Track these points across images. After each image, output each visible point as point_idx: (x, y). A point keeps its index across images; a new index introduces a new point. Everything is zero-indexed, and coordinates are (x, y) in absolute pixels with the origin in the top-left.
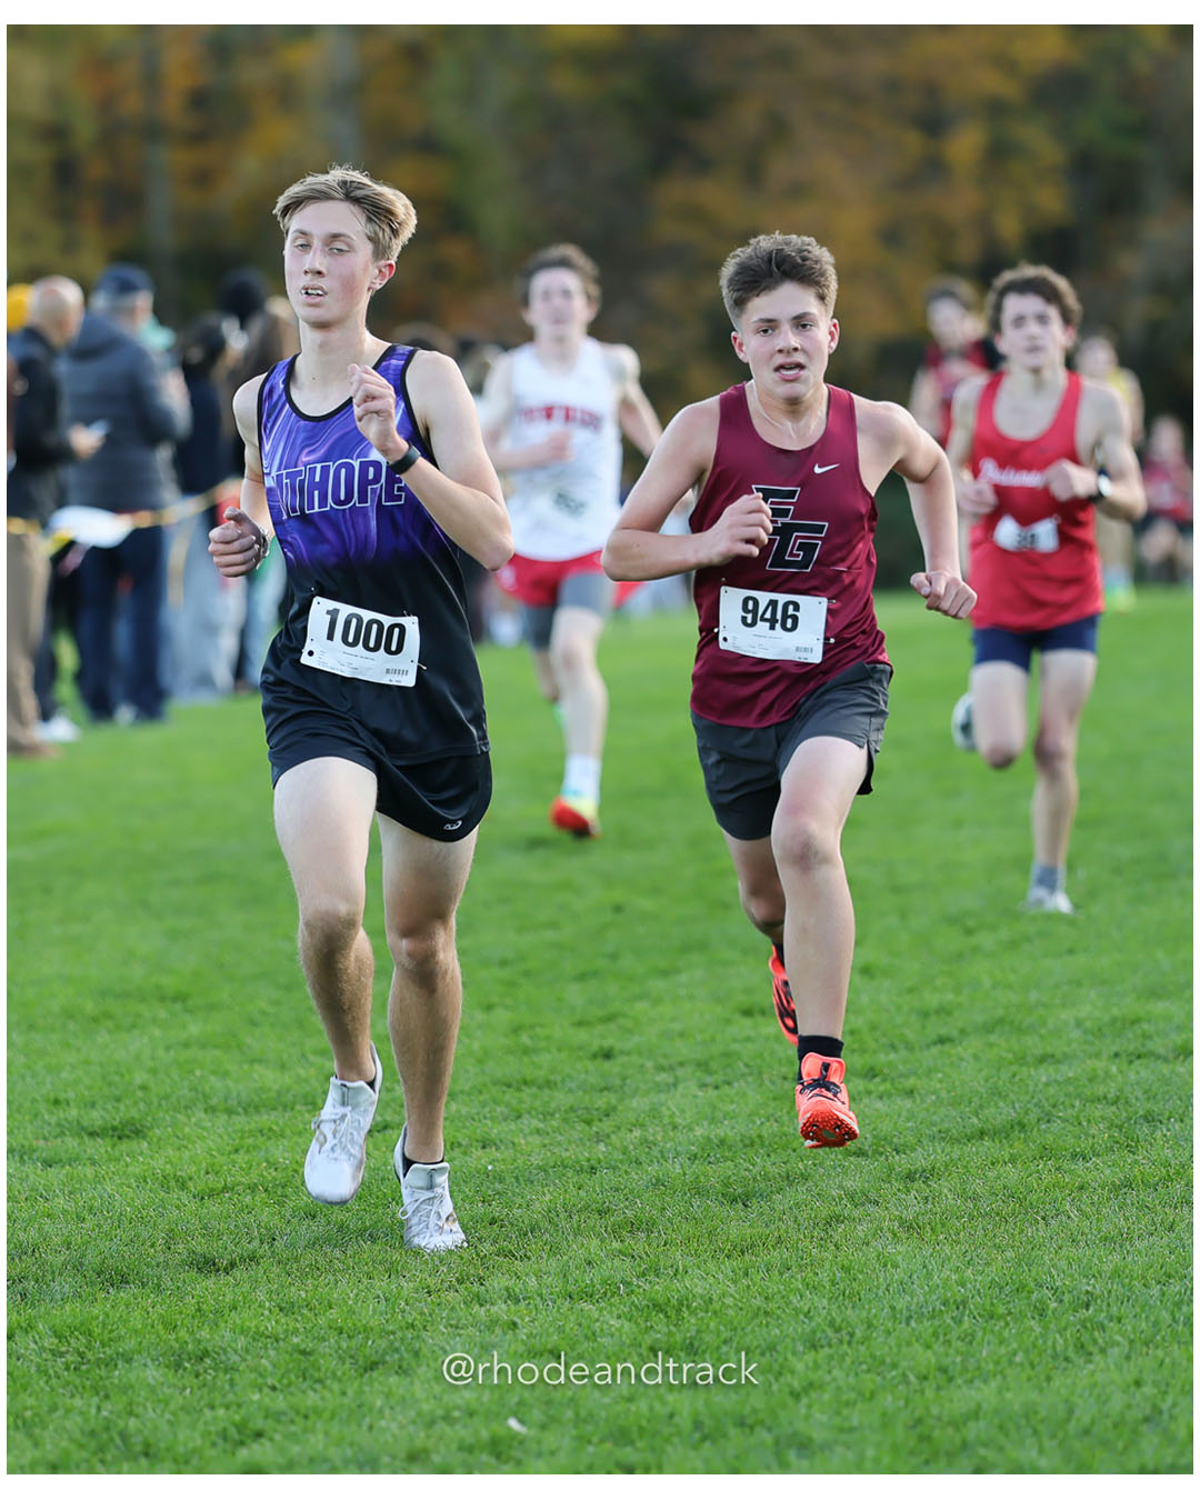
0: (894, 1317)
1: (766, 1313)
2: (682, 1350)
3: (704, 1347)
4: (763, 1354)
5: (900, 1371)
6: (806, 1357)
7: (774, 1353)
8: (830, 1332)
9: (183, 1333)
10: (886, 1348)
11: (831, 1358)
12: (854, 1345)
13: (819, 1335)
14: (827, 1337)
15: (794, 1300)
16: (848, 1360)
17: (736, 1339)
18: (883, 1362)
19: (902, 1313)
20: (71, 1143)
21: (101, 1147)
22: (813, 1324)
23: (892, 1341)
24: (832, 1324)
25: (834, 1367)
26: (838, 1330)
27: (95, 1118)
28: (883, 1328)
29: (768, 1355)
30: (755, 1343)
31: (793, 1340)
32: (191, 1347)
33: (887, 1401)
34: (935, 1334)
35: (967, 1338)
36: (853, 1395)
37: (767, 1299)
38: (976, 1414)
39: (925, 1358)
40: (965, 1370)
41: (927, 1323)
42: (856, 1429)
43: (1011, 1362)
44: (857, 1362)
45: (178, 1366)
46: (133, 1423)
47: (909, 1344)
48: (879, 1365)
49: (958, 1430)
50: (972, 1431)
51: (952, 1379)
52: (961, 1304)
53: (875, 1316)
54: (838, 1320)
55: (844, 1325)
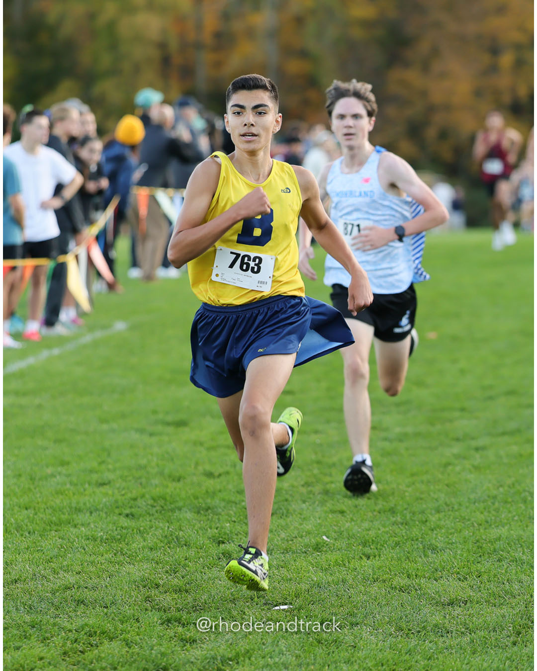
0: (469, 501)
1: (421, 499)
3: (397, 511)
5: (471, 522)
6: (435, 516)
8: (445, 507)
9: (201, 500)
10: (466, 513)
11: (445, 516)
12: (454, 512)
13: (441, 507)
15: (432, 494)
16: (452, 517)
17: (409, 508)
18: (465, 519)
19: (472, 500)
20: (159, 428)
21: (170, 429)
22: (439, 503)
23: (468, 511)
24: (446, 504)
25: (446, 520)
26: (448, 506)
27: (169, 418)
28: (465, 505)
31: (431, 509)
32: (204, 505)
33: (466, 533)
34: (485, 509)
35: (497, 510)
36: (453, 530)
37: (422, 493)
38: (499, 539)
39: (481, 517)
40: (495, 522)
41: (482, 504)
42: (454, 543)
43: (513, 519)
44: (455, 518)
45: (198, 512)
46: (181, 533)
47: (475, 512)
48: (463, 519)
49: (492, 545)
50: (497, 545)
51: (490, 525)
52: (495, 497)
53: (462, 501)
54: (448, 502)
55: (450, 504)
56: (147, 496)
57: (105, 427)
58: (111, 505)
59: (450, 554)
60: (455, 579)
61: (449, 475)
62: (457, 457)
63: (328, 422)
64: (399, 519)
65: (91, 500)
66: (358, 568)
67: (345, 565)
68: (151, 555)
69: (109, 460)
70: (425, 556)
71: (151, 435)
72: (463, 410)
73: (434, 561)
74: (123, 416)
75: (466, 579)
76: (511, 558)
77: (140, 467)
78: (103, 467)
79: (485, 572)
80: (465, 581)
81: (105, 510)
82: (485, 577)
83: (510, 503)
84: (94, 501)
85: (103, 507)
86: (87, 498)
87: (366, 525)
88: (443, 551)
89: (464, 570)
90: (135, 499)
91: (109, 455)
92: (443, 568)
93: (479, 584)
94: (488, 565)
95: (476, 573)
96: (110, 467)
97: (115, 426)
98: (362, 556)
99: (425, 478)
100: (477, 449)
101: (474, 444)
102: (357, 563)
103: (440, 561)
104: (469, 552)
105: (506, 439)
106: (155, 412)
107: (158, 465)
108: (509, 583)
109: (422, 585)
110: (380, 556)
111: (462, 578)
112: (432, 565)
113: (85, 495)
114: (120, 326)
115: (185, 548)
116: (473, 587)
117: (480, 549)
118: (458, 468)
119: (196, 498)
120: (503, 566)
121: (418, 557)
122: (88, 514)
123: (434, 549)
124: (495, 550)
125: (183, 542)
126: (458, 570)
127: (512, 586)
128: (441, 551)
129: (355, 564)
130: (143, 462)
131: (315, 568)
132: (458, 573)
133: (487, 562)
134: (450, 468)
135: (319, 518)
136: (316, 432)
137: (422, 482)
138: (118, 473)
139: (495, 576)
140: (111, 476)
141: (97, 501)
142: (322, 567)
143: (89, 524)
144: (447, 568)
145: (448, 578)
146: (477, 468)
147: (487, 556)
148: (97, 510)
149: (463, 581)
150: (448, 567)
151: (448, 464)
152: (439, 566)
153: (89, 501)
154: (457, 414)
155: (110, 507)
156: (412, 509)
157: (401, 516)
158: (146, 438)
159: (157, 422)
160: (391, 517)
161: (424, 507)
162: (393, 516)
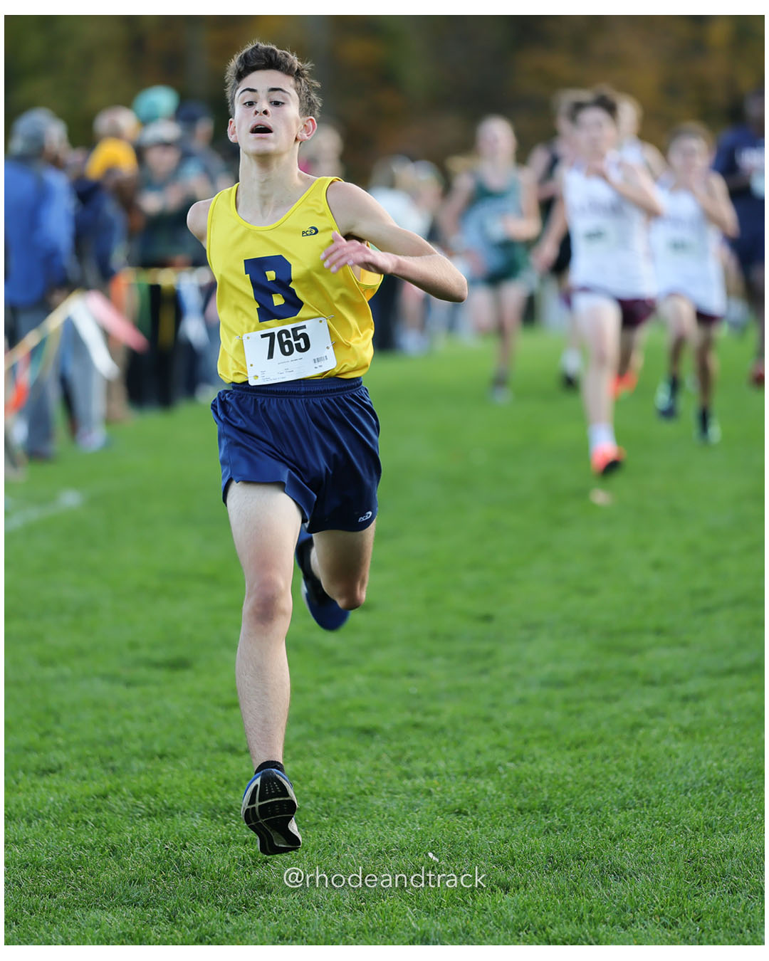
0: (677, 789)
1: (594, 787)
2: (539, 810)
3: (553, 808)
4: (591, 813)
5: (681, 825)
6: (620, 815)
7: (598, 812)
8: (635, 799)
9: (217, 796)
10: (672, 810)
11: (636, 816)
12: (650, 807)
13: (628, 801)
14: (633, 802)
15: (612, 777)
16: (647, 817)
17: (574, 803)
18: (670, 819)
19: (681, 788)
20: (143, 672)
21: (161, 675)
22: (624, 794)
23: (675, 806)
24: (636, 794)
25: (638, 822)
26: (640, 798)
27: (159, 655)
28: (669, 797)
29: (595, 813)
30: (587, 807)
31: (611, 804)
32: (221, 804)
33: (672, 844)
34: (704, 802)
35: (725, 804)
36: (650, 840)
37: (594, 777)
38: (731, 853)
39: (697, 817)
40: (723, 825)
41: (698, 795)
42: (652, 862)
43: (753, 820)
44: (653, 819)
45: (213, 817)
46: (185, 854)
47: (686, 807)
48: (667, 821)
49: (719, 864)
50: (727, 865)
51: (714, 831)
52: (720, 782)
53: (664, 789)
54: (640, 791)
55: (644, 795)
56: (124, 790)
57: (49, 672)
58: (63, 808)
59: (647, 881)
60: (656, 924)
61: (639, 744)
62: (653, 713)
63: (429, 656)
64: (557, 823)
65: (29, 799)
66: (490, 909)
67: (466, 903)
68: (135, 892)
69: (59, 729)
70: (604, 885)
71: (129, 684)
72: (659, 631)
73: (620, 895)
74: (80, 653)
75: (676, 924)
76: (752, 888)
77: (112, 741)
78: (48, 741)
79: (709, 912)
80: (674, 928)
81: (54, 816)
82: (709, 921)
83: (747, 790)
84: (34, 800)
85: (49, 811)
86: (21, 796)
87: (501, 832)
88: (634, 877)
89: (672, 908)
90: (105, 797)
91: (58, 721)
92: (636, 907)
93: (699, 932)
94: (713, 900)
95: (693, 914)
96: (60, 741)
97: (66, 670)
98: (495, 886)
99: (600, 749)
100: (685, 699)
101: (681, 690)
102: (487, 899)
103: (631, 894)
104: (680, 878)
105: (735, 680)
106: (134, 645)
107: (141, 737)
108: (751, 931)
109: (600, 936)
110: (526, 886)
111: (669, 923)
112: (616, 901)
113: (19, 791)
114: (70, 499)
115: (192, 879)
116: (688, 938)
117: (698, 872)
118: (655, 733)
119: (209, 791)
120: (739, 900)
121: (592, 888)
122: (24, 824)
123: (619, 873)
124: (724, 875)
125: (188, 869)
126: (662, 909)
127: (757, 937)
128: (631, 876)
129: (485, 900)
130: (115, 732)
131: (416, 909)
132: (663, 914)
133: (711, 894)
134: (641, 732)
135: (420, 823)
136: (411, 674)
137: (595, 757)
138: (74, 751)
139: (726, 918)
140: (61, 757)
141: (38, 800)
142: (427, 907)
143: (26, 841)
144: (642, 906)
145: (645, 922)
146: (687, 732)
147: (710, 884)
148: (39, 816)
149: (671, 928)
150: (645, 905)
151: (636, 727)
152: (628, 903)
153: (25, 801)
154: (649, 639)
155: (61, 811)
156: (578, 804)
157: (560, 818)
158: (121, 691)
159: (139, 663)
160: (543, 819)
161: (600, 801)
162: (546, 818)
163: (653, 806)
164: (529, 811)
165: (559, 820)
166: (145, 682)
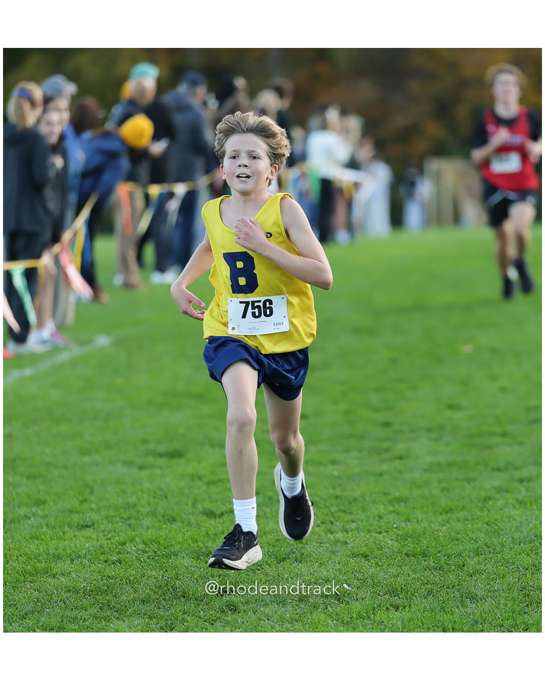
0: (513, 542)
1: (457, 540)
2: (420, 555)
3: (430, 554)
4: (455, 557)
5: (516, 566)
6: (474, 559)
7: (460, 557)
9: (200, 544)
10: (510, 556)
11: (485, 559)
13: (480, 549)
14: (484, 550)
15: (470, 534)
16: (493, 560)
17: (444, 550)
18: (508, 562)
19: (517, 540)
20: (151, 460)
21: (163, 461)
22: (478, 544)
23: (512, 553)
24: (486, 545)
25: (487, 564)
26: (489, 547)
27: (162, 448)
28: (508, 547)
29: (458, 557)
30: (452, 553)
31: (469, 551)
33: (510, 579)
36: (495, 576)
37: (458, 532)
39: (527, 560)
41: (528, 545)
42: (496, 591)
44: (497, 562)
45: (198, 558)
46: (178, 583)
47: (520, 554)
53: (505, 541)
54: (489, 543)
55: (491, 545)
56: (138, 540)
57: (86, 459)
58: (95, 551)
59: (492, 603)
61: (489, 511)
62: (498, 490)
63: (347, 450)
64: (432, 564)
65: (72, 545)
66: (385, 621)
67: (369, 617)
68: (143, 608)
69: (93, 498)
70: (463, 606)
71: (141, 468)
72: (504, 435)
73: (474, 612)
74: (108, 446)
77: (129, 506)
78: (86, 506)
79: (533, 624)
81: (89, 557)
84: (75, 546)
85: (86, 553)
86: (67, 543)
87: (394, 570)
88: (483, 600)
89: (509, 622)
90: (124, 544)
91: (92, 492)
92: (484, 620)
94: (536, 616)
95: (523, 626)
96: (94, 506)
97: (98, 458)
98: (389, 607)
99: (462, 515)
100: (521, 481)
101: (517, 474)
102: (383, 615)
103: (481, 612)
104: (514, 601)
106: (145, 441)
107: (149, 504)
110: (410, 606)
112: (471, 617)
113: (65, 540)
114: (102, 341)
115: (183, 600)
117: (527, 598)
118: (500, 503)
119: (195, 541)
121: (455, 608)
122: (68, 562)
123: (473, 598)
125: (180, 594)
126: (502, 622)
128: (481, 600)
130: (132, 500)
131: (335, 621)
132: (502, 625)
133: (536, 613)
134: (491, 502)
136: (334, 463)
137: (458, 520)
138: (103, 513)
140: (94, 517)
141: (78, 546)
142: (342, 620)
143: (70, 573)
144: (488, 620)
146: (522, 503)
147: (535, 605)
148: (78, 556)
150: (490, 619)
151: (487, 499)
152: (478, 617)
153: (69, 546)
154: (497, 440)
155: (94, 554)
156: (446, 551)
157: (434, 560)
158: (135, 472)
159: (147, 453)
160: (423, 561)
161: (461, 549)
162: (425, 560)
163: (497, 553)
164: (413, 556)
165: (434, 562)
166: (152, 467)
